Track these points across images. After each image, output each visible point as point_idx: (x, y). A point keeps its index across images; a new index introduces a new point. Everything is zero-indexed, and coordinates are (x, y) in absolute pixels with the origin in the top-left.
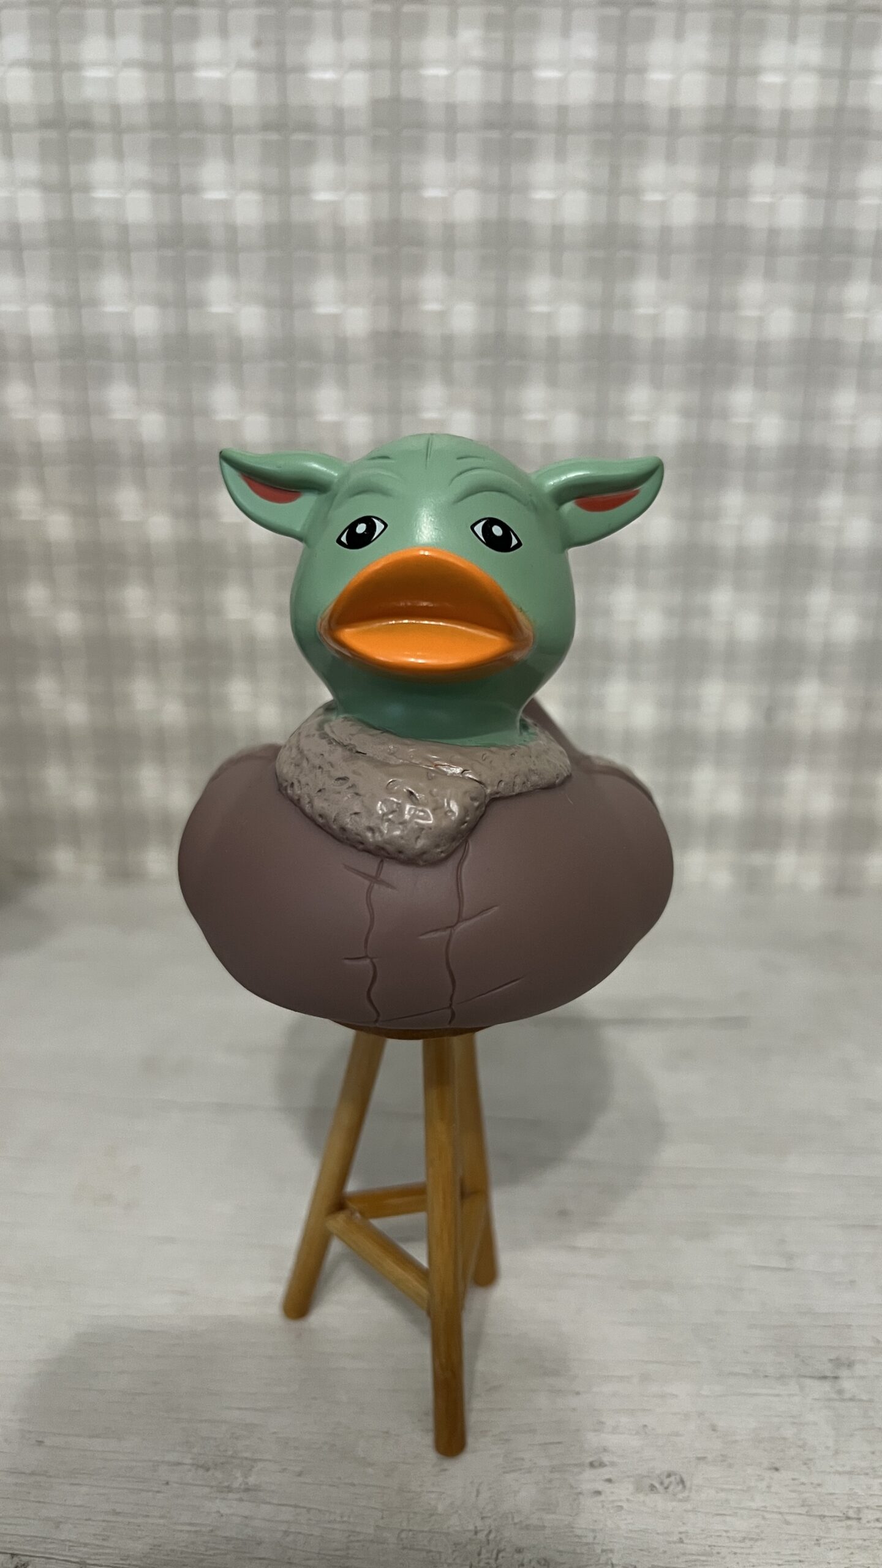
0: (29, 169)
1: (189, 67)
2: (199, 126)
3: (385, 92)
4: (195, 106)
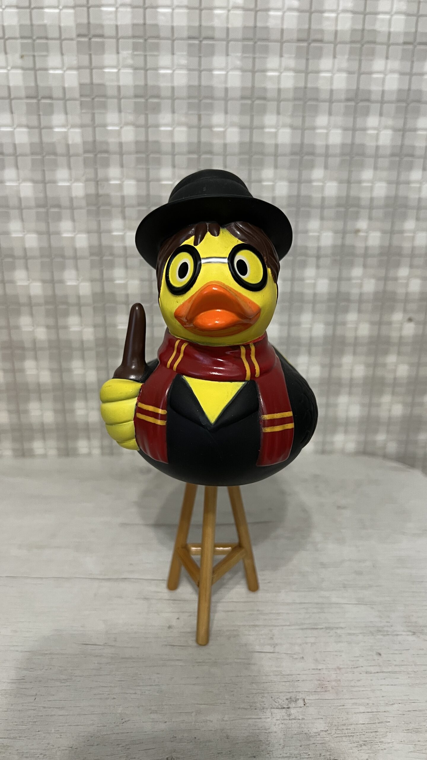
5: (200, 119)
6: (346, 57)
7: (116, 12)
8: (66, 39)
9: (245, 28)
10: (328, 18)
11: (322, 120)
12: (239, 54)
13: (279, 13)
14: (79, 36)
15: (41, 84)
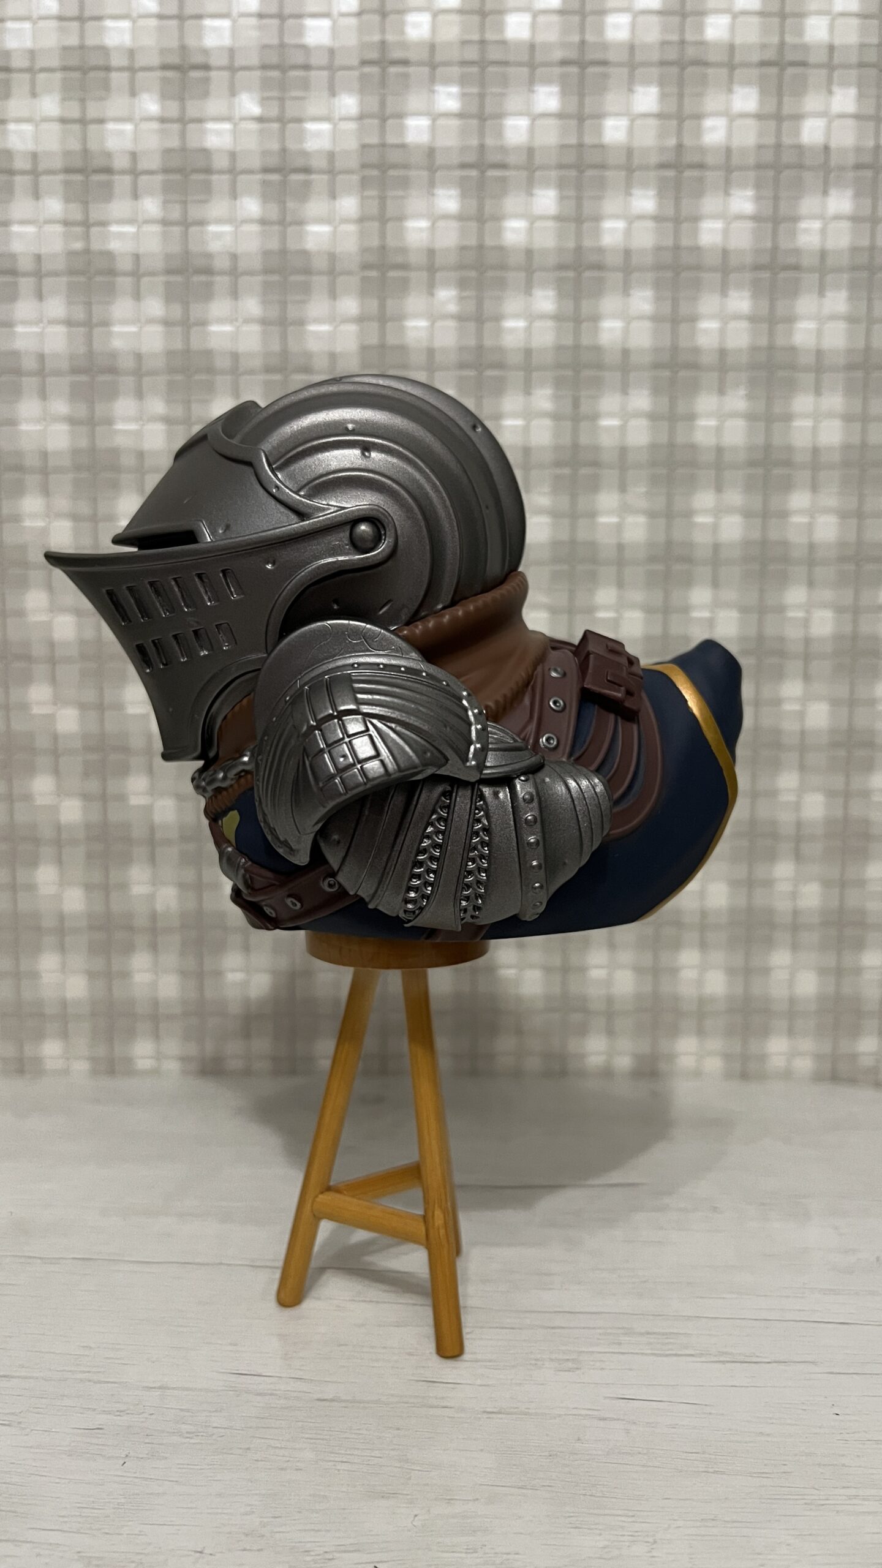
0: (61, 407)
1: (203, 323)
2: (211, 370)
3: (374, 340)
4: (208, 353)
5: (576, 404)
6: (843, 294)
7: (433, 227)
8: (341, 274)
9: (658, 249)
10: (806, 230)
11: (803, 403)
12: (648, 293)
13: (718, 225)
14: (366, 266)
15: (293, 346)
